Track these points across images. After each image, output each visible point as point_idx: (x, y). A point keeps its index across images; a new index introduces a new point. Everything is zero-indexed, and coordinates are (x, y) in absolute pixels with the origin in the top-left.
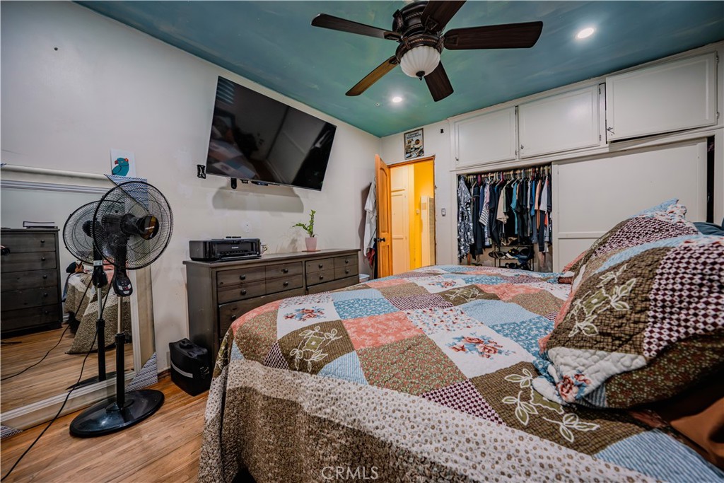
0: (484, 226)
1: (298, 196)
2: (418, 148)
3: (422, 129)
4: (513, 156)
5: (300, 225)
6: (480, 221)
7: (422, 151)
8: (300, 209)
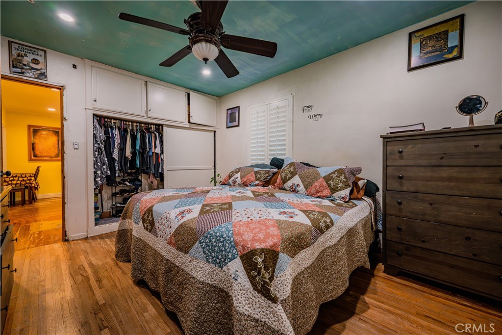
0: (116, 160)
2: (37, 70)
3: (45, 52)
4: (143, 114)
6: (113, 156)
7: (43, 75)
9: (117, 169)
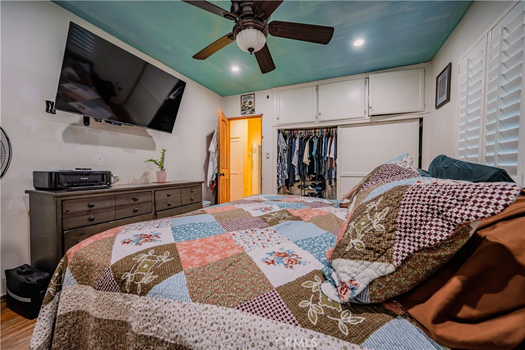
0: (295, 166)
1: (150, 137)
2: (251, 108)
3: (254, 94)
4: (314, 119)
5: (152, 160)
6: (292, 163)
7: (253, 110)
8: (153, 147)
9: (296, 174)
